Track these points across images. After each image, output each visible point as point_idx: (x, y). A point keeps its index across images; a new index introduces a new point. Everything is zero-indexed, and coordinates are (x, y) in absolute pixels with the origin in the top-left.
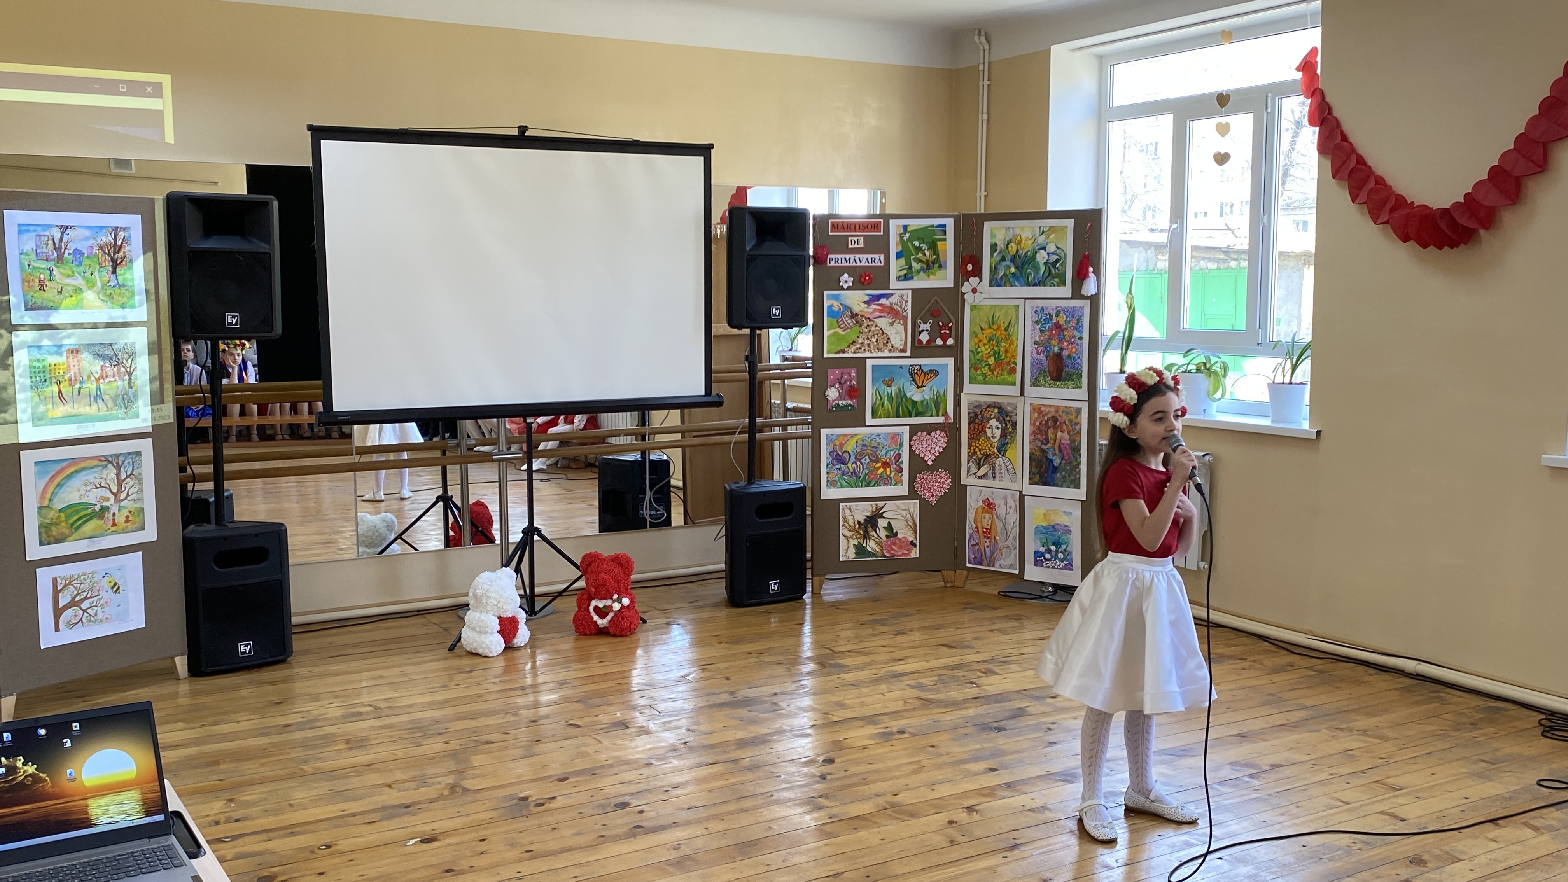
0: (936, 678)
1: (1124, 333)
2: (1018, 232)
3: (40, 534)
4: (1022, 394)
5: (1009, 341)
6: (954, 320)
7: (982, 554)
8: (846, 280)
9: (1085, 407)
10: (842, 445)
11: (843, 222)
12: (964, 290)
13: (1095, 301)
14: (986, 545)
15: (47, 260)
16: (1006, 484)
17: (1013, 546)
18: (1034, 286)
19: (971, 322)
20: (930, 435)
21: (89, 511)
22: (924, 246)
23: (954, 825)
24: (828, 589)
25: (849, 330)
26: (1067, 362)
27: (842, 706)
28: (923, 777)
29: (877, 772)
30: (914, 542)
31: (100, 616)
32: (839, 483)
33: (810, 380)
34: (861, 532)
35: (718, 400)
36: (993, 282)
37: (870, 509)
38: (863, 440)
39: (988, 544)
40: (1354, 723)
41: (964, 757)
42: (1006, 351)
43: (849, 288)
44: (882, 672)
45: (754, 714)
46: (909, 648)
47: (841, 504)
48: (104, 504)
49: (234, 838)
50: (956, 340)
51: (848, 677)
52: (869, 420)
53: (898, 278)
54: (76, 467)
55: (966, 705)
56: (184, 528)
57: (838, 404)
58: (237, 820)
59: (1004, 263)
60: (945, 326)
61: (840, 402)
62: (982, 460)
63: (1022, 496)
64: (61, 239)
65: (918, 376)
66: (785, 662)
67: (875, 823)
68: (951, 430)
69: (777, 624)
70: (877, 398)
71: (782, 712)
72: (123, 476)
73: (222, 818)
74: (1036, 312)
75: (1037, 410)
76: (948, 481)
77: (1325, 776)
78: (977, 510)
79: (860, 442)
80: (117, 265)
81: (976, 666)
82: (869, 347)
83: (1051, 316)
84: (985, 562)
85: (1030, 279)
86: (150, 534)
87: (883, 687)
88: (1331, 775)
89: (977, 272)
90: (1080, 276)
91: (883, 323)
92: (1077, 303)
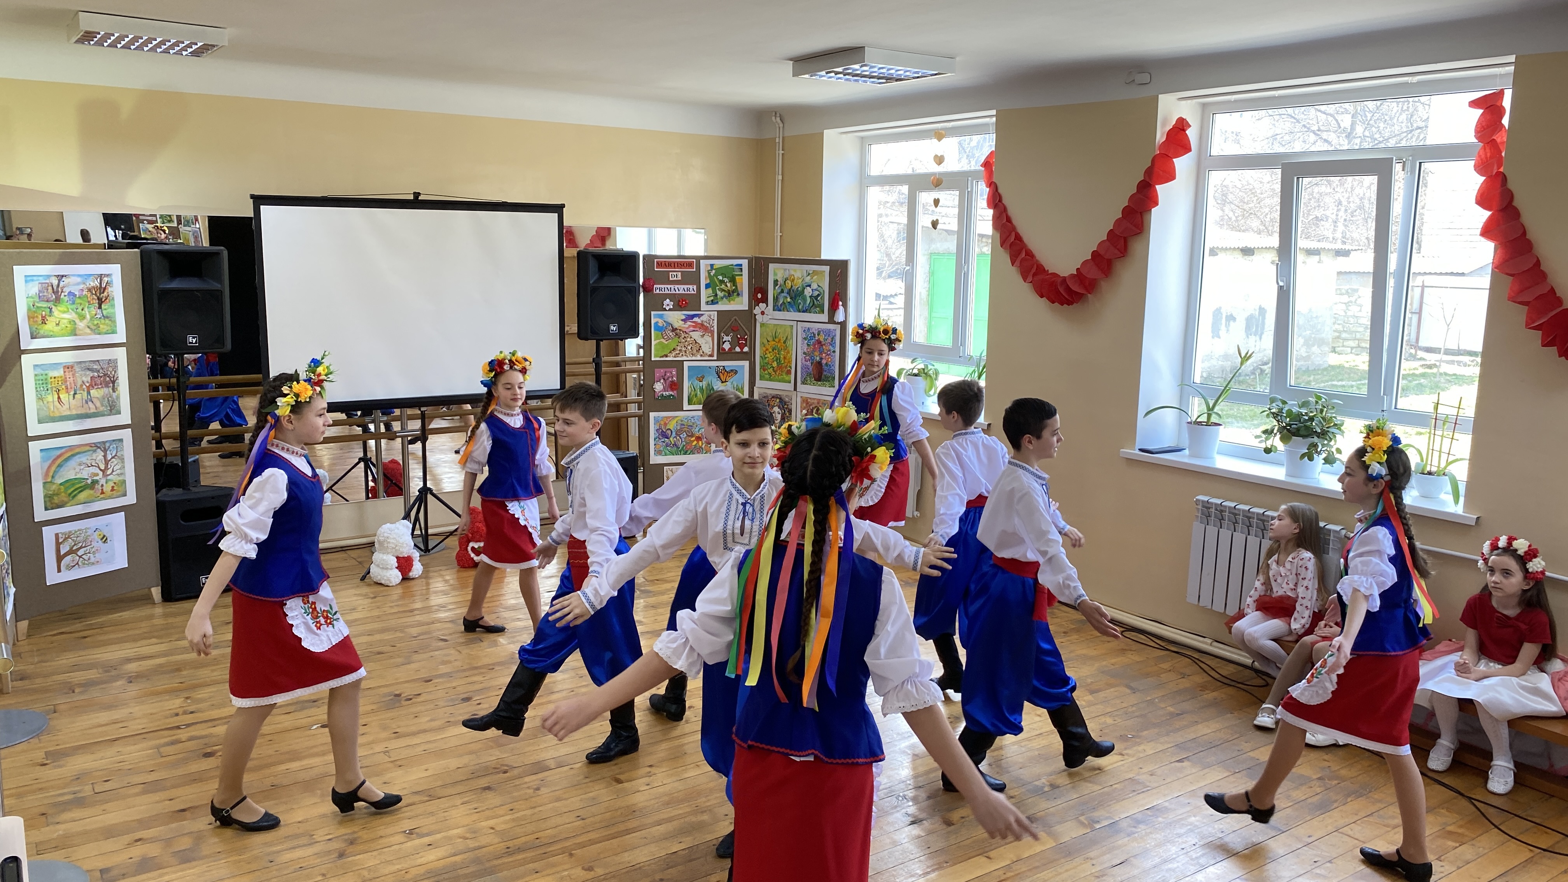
2: (792, 273)
3: (45, 502)
4: (795, 389)
5: (786, 351)
6: (748, 334)
8: (668, 303)
10: (666, 424)
11: (663, 261)
12: (755, 312)
13: (842, 326)
15: (47, 301)
18: (803, 312)
19: (761, 335)
21: (83, 484)
22: (726, 280)
25: (671, 341)
26: (825, 368)
31: (92, 560)
32: (663, 452)
36: (776, 308)
38: (682, 421)
42: (785, 358)
43: (670, 310)
47: (664, 468)
48: (95, 478)
49: (188, 725)
50: (750, 348)
52: (686, 406)
53: (707, 303)
54: (72, 453)
56: (157, 493)
57: (663, 395)
58: (192, 713)
59: (783, 294)
60: (742, 338)
61: (664, 393)
64: (58, 285)
65: (722, 374)
70: (692, 390)
72: (109, 457)
73: (180, 711)
74: (804, 331)
79: (680, 422)
80: (102, 302)
82: (686, 352)
83: (814, 335)
85: (800, 307)
86: (131, 498)
89: (765, 300)
90: (833, 308)
91: (696, 335)
92: (831, 327)
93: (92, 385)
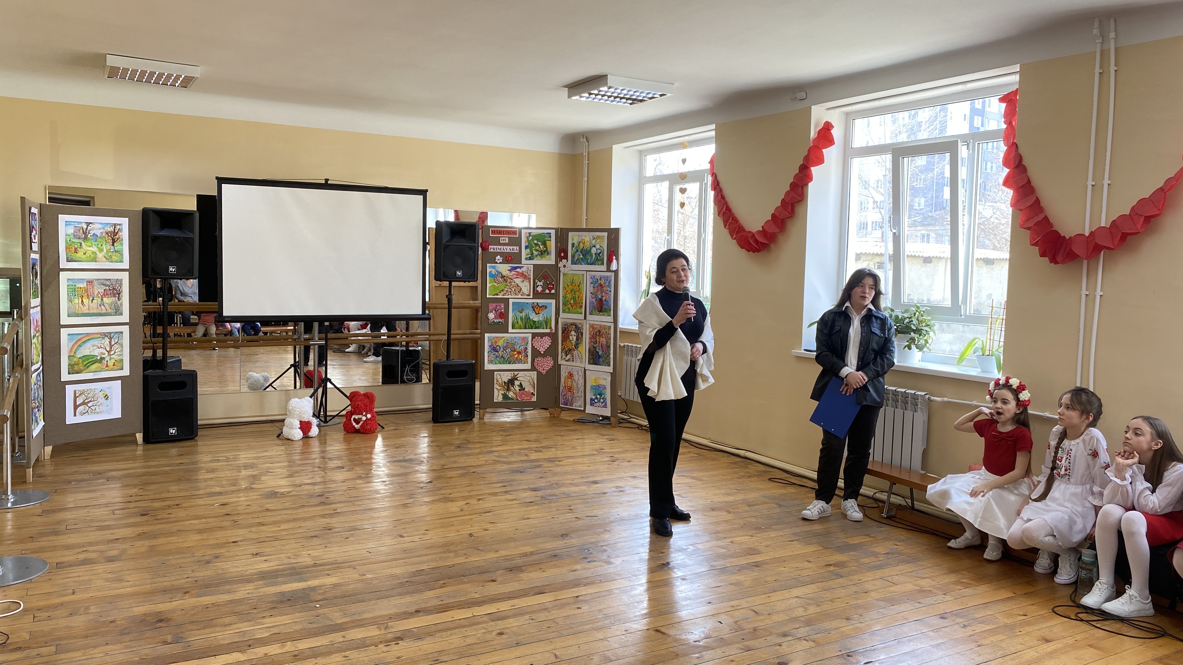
3: (69, 368)
4: (585, 318)
5: (580, 292)
6: (555, 281)
7: (567, 400)
8: (499, 258)
9: (612, 325)
10: (496, 342)
11: (497, 229)
13: (616, 272)
14: (569, 395)
15: (79, 238)
16: (578, 364)
17: (581, 396)
18: (590, 264)
19: (563, 281)
20: (542, 338)
21: (94, 359)
22: (539, 243)
24: (487, 417)
25: (500, 284)
26: (604, 302)
30: (534, 393)
31: (98, 410)
32: (494, 362)
34: (506, 387)
35: (429, 317)
36: (573, 262)
37: (510, 375)
42: (579, 297)
43: (500, 263)
47: (495, 373)
48: (102, 356)
52: (510, 330)
53: (526, 259)
54: (89, 337)
56: (144, 371)
57: (494, 322)
59: (577, 253)
60: (551, 284)
61: (495, 320)
62: (568, 351)
63: (585, 370)
64: (87, 229)
65: (536, 308)
68: (553, 336)
70: (514, 319)
72: (113, 343)
74: (591, 277)
75: (592, 326)
76: (552, 363)
78: (565, 377)
79: (506, 341)
80: (115, 242)
82: (511, 292)
83: (598, 280)
84: (569, 404)
85: (589, 261)
86: (126, 372)
89: (566, 257)
90: (610, 261)
91: (518, 281)
92: (609, 274)
93: (105, 294)
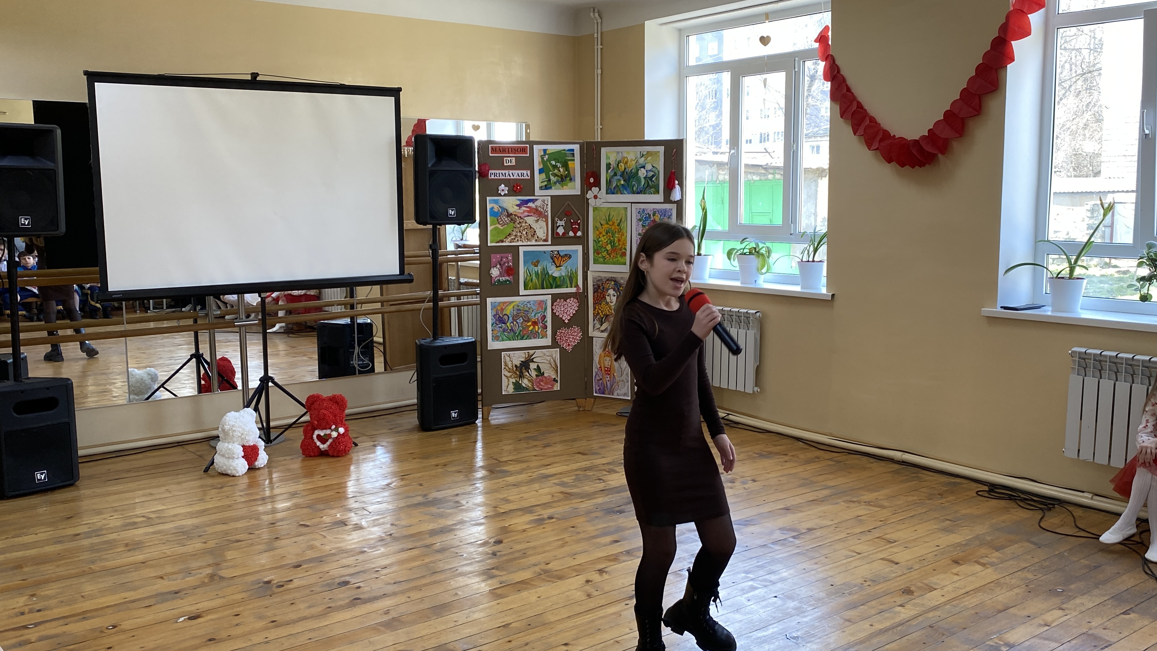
0: (573, 477)
1: (700, 227)
2: (625, 155)
5: (620, 233)
6: (581, 218)
7: (604, 387)
8: (503, 188)
10: (502, 310)
11: (499, 147)
12: (588, 196)
13: (680, 205)
14: (607, 379)
17: (626, 380)
18: (637, 194)
19: (594, 219)
20: (566, 301)
22: (559, 165)
23: (590, 583)
24: (493, 415)
25: (506, 226)
27: (507, 501)
28: (567, 549)
29: (534, 548)
30: (556, 379)
32: (501, 338)
33: (478, 262)
34: (518, 373)
35: (409, 278)
36: (609, 191)
37: (524, 356)
38: (518, 306)
39: (609, 379)
40: (862, 497)
41: (595, 533)
42: (619, 240)
43: (505, 195)
44: (535, 475)
45: (442, 510)
46: (554, 456)
47: (502, 353)
49: (37, 624)
50: (583, 233)
51: (511, 479)
52: (522, 291)
53: (541, 188)
55: (596, 496)
57: (499, 280)
58: (39, 611)
59: (616, 177)
60: (575, 223)
61: (501, 278)
62: (603, 318)
65: (557, 259)
66: (463, 470)
67: (535, 585)
68: (581, 297)
69: (457, 443)
70: (527, 275)
71: (463, 507)
73: (26, 609)
74: (639, 212)
76: (580, 335)
77: (843, 535)
78: (600, 355)
79: (516, 307)
81: (602, 467)
82: (521, 237)
83: (650, 215)
84: (607, 392)
85: (634, 189)
87: (536, 486)
88: (848, 534)
89: (597, 184)
90: (669, 187)
91: (531, 220)
92: (667, 206)
